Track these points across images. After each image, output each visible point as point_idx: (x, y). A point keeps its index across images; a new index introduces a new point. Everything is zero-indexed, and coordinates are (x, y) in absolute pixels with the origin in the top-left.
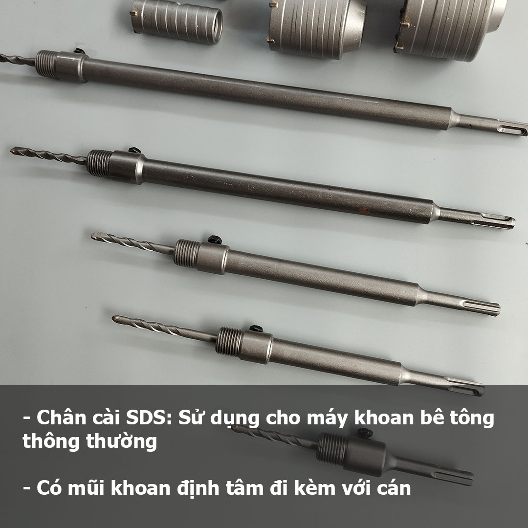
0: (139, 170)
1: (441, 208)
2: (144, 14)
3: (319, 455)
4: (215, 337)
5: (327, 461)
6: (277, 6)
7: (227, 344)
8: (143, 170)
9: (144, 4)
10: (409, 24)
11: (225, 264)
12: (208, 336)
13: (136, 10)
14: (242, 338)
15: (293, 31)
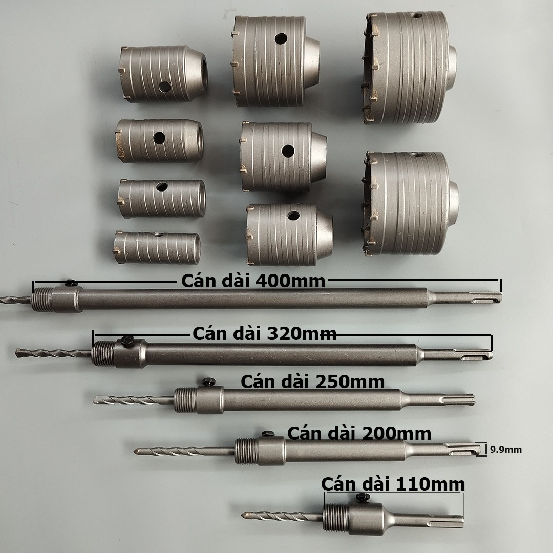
0: (143, 356)
1: (425, 350)
2: (126, 252)
3: (326, 527)
4: (232, 450)
5: (333, 530)
6: (252, 237)
7: (245, 454)
8: (146, 356)
9: (125, 240)
10: (374, 243)
11: (223, 405)
12: (226, 450)
13: (118, 249)
14: (257, 446)
15: (270, 255)
